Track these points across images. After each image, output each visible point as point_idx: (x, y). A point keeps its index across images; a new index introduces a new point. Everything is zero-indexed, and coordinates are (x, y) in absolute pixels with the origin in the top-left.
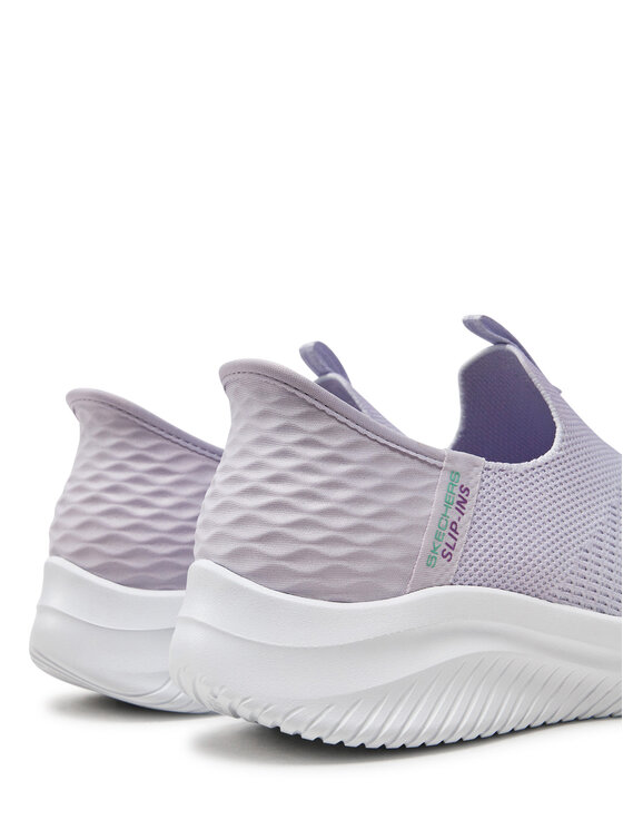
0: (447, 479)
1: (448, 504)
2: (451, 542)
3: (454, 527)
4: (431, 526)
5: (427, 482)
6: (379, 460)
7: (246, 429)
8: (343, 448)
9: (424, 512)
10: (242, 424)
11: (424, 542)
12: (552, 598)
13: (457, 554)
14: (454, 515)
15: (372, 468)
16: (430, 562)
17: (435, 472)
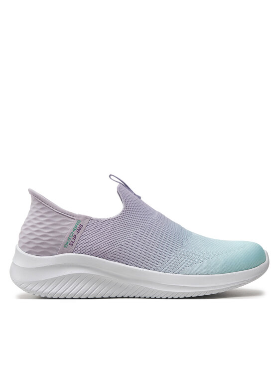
0: (76, 222)
1: (74, 230)
2: (73, 240)
3: (75, 237)
4: (67, 236)
5: (70, 223)
6: (55, 217)
7: (34, 208)
8: (45, 213)
9: (65, 232)
10: (33, 206)
11: (64, 240)
12: (108, 259)
13: (74, 244)
14: (75, 233)
15: (52, 219)
16: (65, 246)
17: (73, 220)
